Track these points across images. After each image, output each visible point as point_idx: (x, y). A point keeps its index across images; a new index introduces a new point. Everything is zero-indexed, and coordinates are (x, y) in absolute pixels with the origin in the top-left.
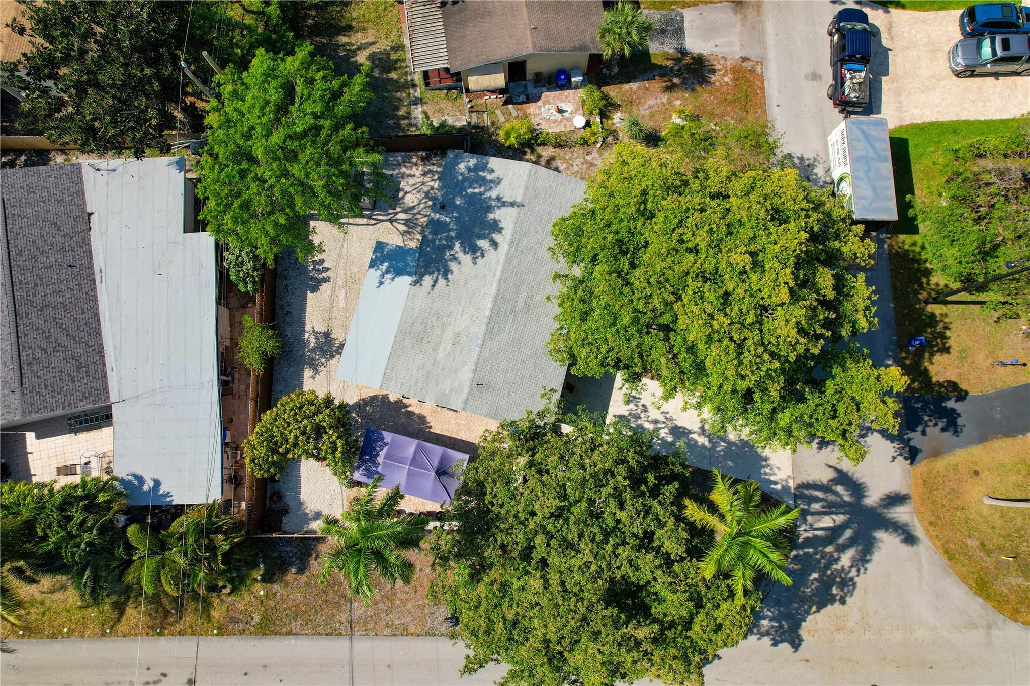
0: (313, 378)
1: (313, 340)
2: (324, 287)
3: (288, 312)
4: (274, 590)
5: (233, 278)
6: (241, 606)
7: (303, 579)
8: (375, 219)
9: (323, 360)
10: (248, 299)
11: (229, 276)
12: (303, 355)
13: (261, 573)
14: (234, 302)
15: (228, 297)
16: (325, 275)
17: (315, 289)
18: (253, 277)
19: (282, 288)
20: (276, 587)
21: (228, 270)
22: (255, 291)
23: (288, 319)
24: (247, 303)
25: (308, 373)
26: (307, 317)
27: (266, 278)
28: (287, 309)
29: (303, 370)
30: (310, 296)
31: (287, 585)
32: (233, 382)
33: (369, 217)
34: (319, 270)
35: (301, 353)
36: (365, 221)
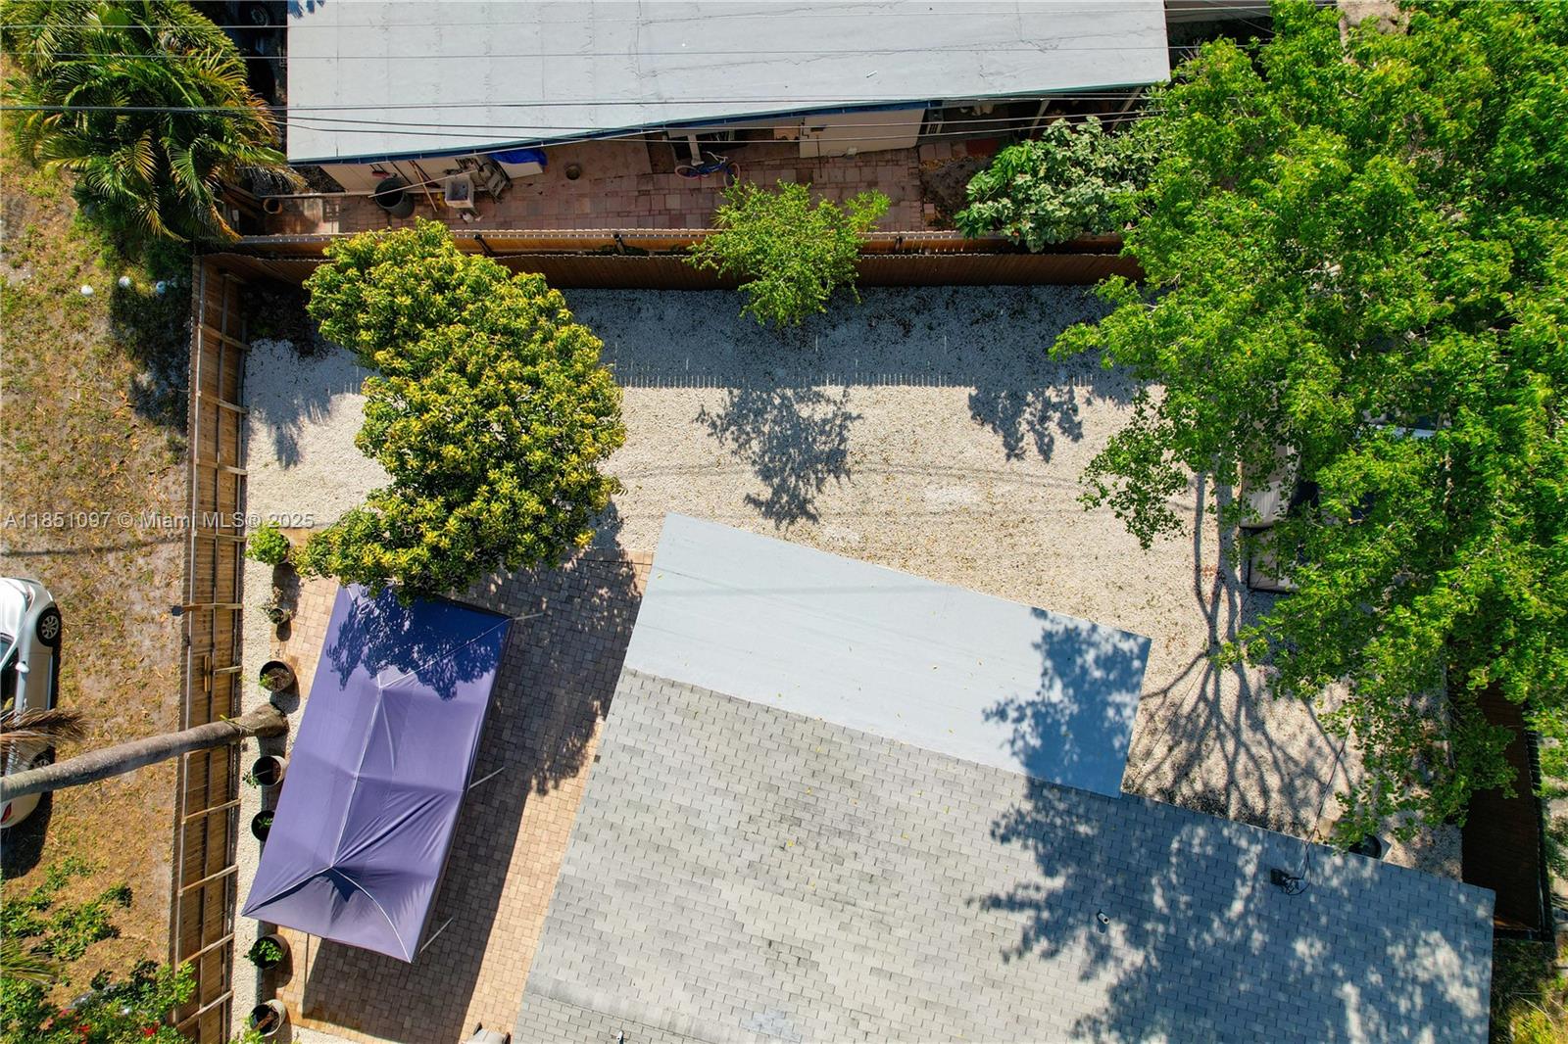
0: (702, 417)
1: (821, 412)
2: (991, 440)
3: (907, 328)
4: (91, 324)
5: (1013, 154)
6: (53, 232)
7: (119, 406)
8: (1216, 595)
9: (755, 445)
10: (946, 201)
11: (1018, 139)
12: (771, 382)
13: (141, 286)
14: (939, 160)
15: (954, 141)
16: (1029, 441)
17: (983, 410)
18: (1017, 217)
19: (986, 304)
20: (101, 328)
21: (1037, 136)
22: (971, 225)
23: (885, 329)
24: (936, 199)
25: (716, 399)
26: (893, 389)
27: (1013, 259)
28: (919, 322)
29: (725, 382)
30: (961, 395)
31: (107, 360)
32: (688, 173)
33: (1222, 577)
34: (1044, 419)
35: (780, 372)
36: (1211, 559)
